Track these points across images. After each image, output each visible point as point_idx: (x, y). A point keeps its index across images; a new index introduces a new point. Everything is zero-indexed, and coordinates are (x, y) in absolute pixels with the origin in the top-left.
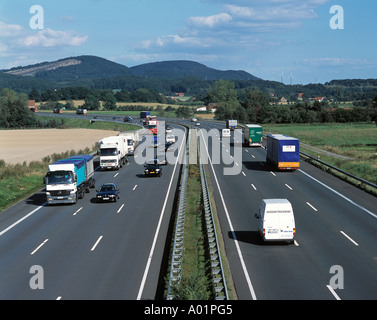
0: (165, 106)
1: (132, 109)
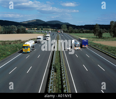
0: (53, 29)
1: (46, 30)
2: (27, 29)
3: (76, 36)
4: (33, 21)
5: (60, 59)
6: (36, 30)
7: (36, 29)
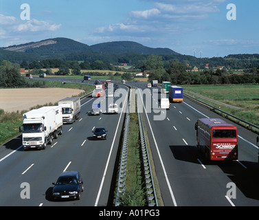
0: (114, 72)
2: (23, 72)
3: (198, 95)
4: (45, 44)
5: (143, 175)
6: (57, 74)
7: (57, 70)
